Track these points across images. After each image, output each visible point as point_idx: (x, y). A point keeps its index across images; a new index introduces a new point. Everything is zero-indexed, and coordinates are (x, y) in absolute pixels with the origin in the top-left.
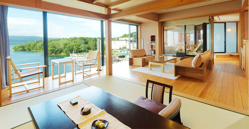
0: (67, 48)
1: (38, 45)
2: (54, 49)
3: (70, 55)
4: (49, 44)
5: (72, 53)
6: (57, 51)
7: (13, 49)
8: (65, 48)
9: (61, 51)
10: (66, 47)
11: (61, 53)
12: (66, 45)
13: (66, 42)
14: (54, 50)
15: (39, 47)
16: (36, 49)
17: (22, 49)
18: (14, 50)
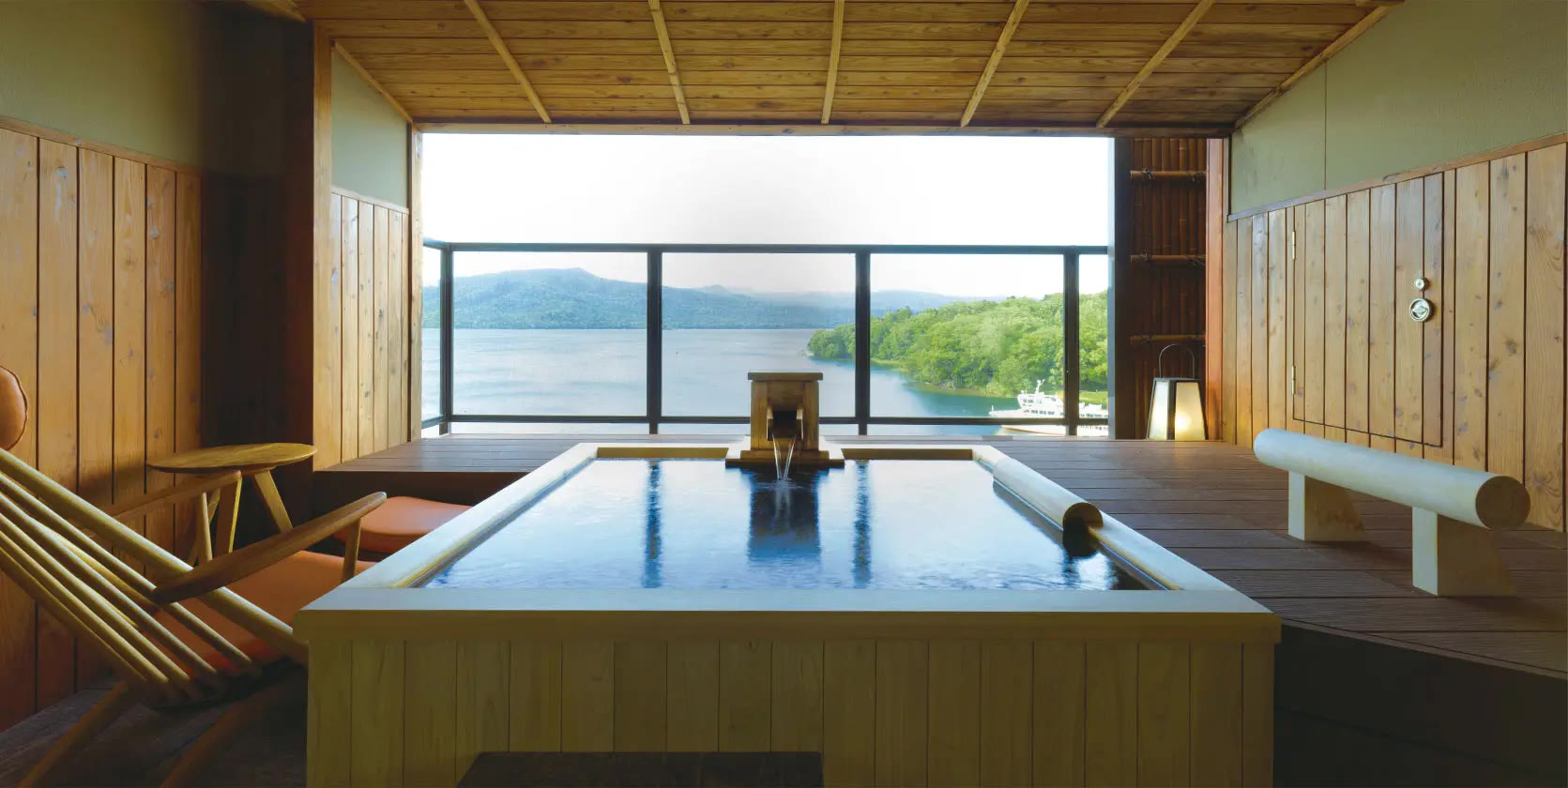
0: (1017, 356)
1: (893, 334)
2: (952, 355)
3: (1021, 402)
4: (935, 333)
5: (1032, 391)
6: (968, 369)
7: (811, 350)
8: (1005, 354)
9: (989, 373)
10: (1013, 347)
11: (986, 382)
12: (1016, 340)
13: (1018, 321)
14: (953, 362)
15: (896, 342)
16: (889, 351)
17: (837, 350)
18: (812, 354)
